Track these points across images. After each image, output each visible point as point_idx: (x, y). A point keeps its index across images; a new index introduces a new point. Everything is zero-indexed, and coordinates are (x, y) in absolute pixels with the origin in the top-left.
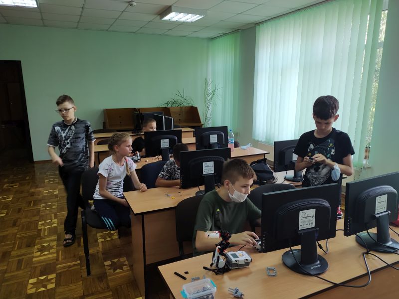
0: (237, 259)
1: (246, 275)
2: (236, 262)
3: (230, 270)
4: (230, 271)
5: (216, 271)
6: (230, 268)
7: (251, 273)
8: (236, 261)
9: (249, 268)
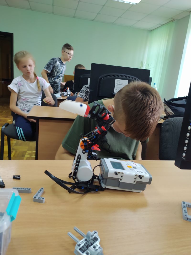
0: (118, 170)
1: (135, 207)
2: (115, 176)
3: (103, 190)
4: (102, 193)
5: (69, 186)
6: (103, 186)
7: (144, 205)
8: (116, 173)
9: (143, 195)
